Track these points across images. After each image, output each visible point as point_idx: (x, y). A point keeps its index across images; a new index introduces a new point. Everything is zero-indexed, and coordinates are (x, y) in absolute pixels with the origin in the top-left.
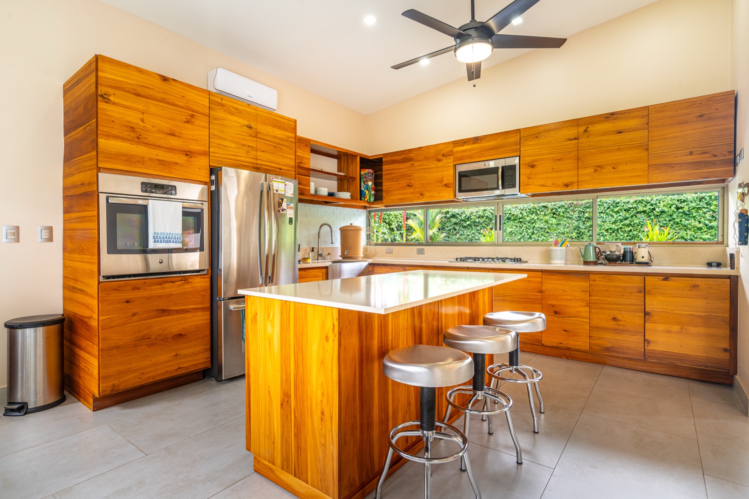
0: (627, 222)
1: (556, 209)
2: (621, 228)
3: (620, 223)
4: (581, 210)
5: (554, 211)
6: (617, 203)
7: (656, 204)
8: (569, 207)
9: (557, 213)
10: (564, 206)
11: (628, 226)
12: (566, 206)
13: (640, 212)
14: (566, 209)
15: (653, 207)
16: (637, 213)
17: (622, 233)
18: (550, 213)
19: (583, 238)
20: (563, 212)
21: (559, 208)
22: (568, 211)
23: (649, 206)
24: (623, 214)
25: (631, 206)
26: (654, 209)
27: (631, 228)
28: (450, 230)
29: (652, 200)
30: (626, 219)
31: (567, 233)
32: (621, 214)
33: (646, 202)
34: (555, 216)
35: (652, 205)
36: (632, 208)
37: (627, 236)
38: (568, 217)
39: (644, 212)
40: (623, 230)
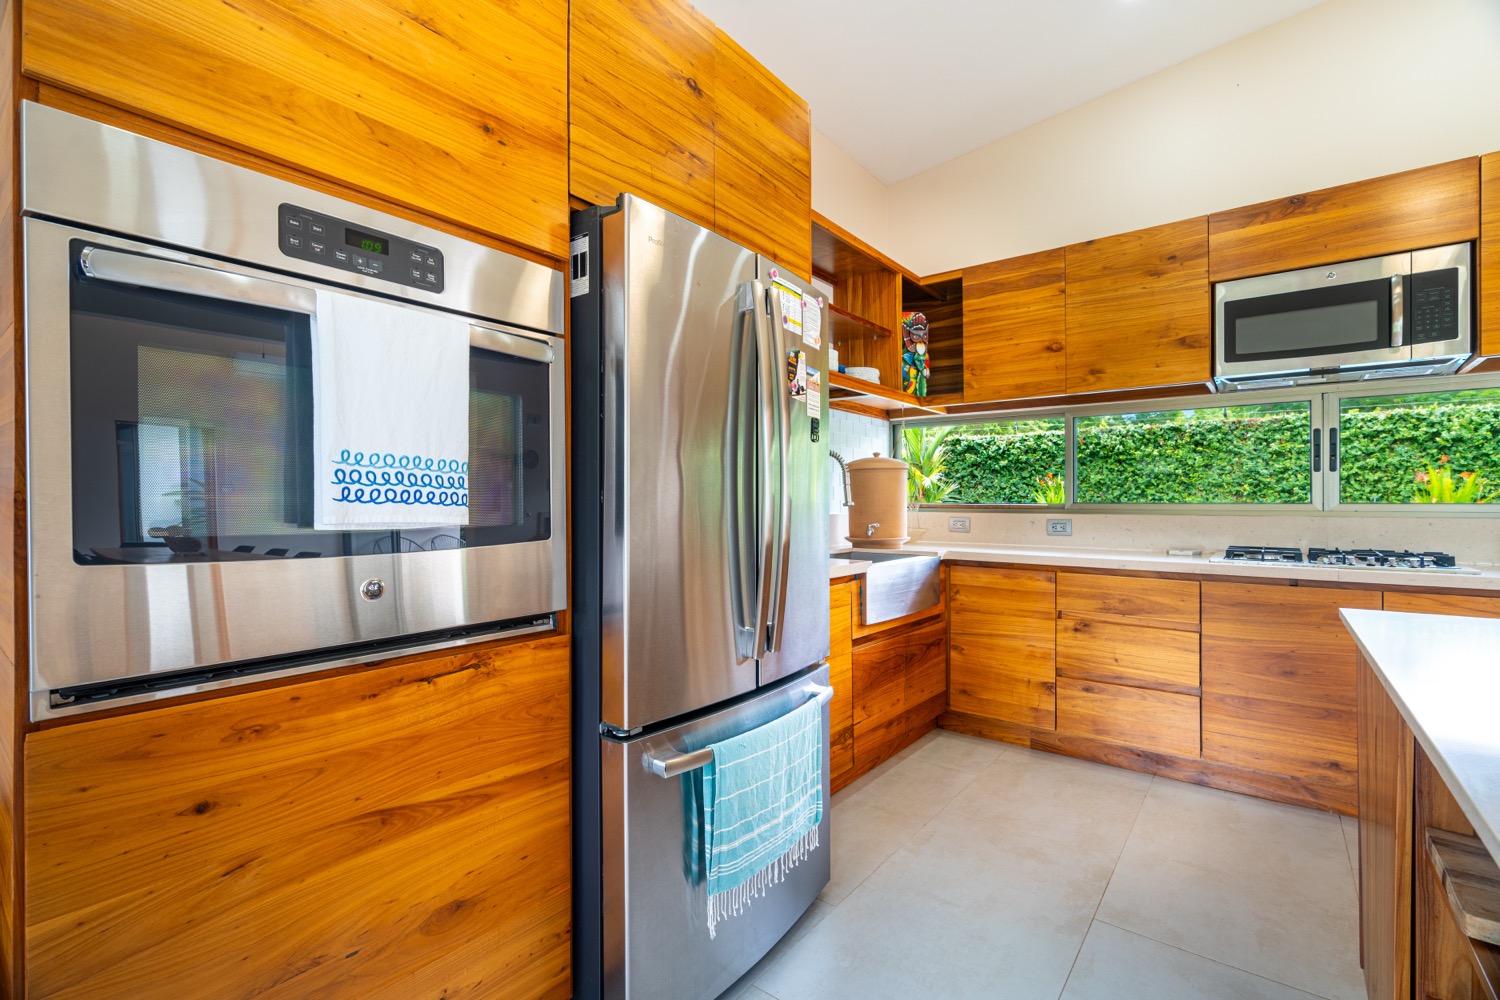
0: (1372, 461)
1: (1203, 434)
2: (1356, 474)
3: (1353, 463)
4: (1261, 436)
5: (1198, 438)
6: (1345, 422)
7: (1441, 423)
8: (1232, 431)
9: (1205, 443)
10: (1220, 428)
11: (1374, 469)
12: (1226, 428)
13: (1402, 441)
14: (1226, 434)
15: (1434, 430)
16: (1395, 442)
17: (1357, 486)
18: (1187, 443)
19: (1264, 496)
20: (1219, 442)
21: (1210, 431)
22: (1230, 437)
23: (1424, 428)
24: (1360, 444)
25: (1381, 428)
26: (1438, 434)
27: (1379, 474)
28: (963, 477)
29: (1431, 414)
30: (1369, 454)
31: (1228, 484)
32: (1356, 444)
33: (1418, 419)
34: (1199, 448)
35: (1432, 425)
36: (1383, 431)
37: (1371, 492)
38: (1230, 451)
39: (1413, 440)
40: (1361, 478)
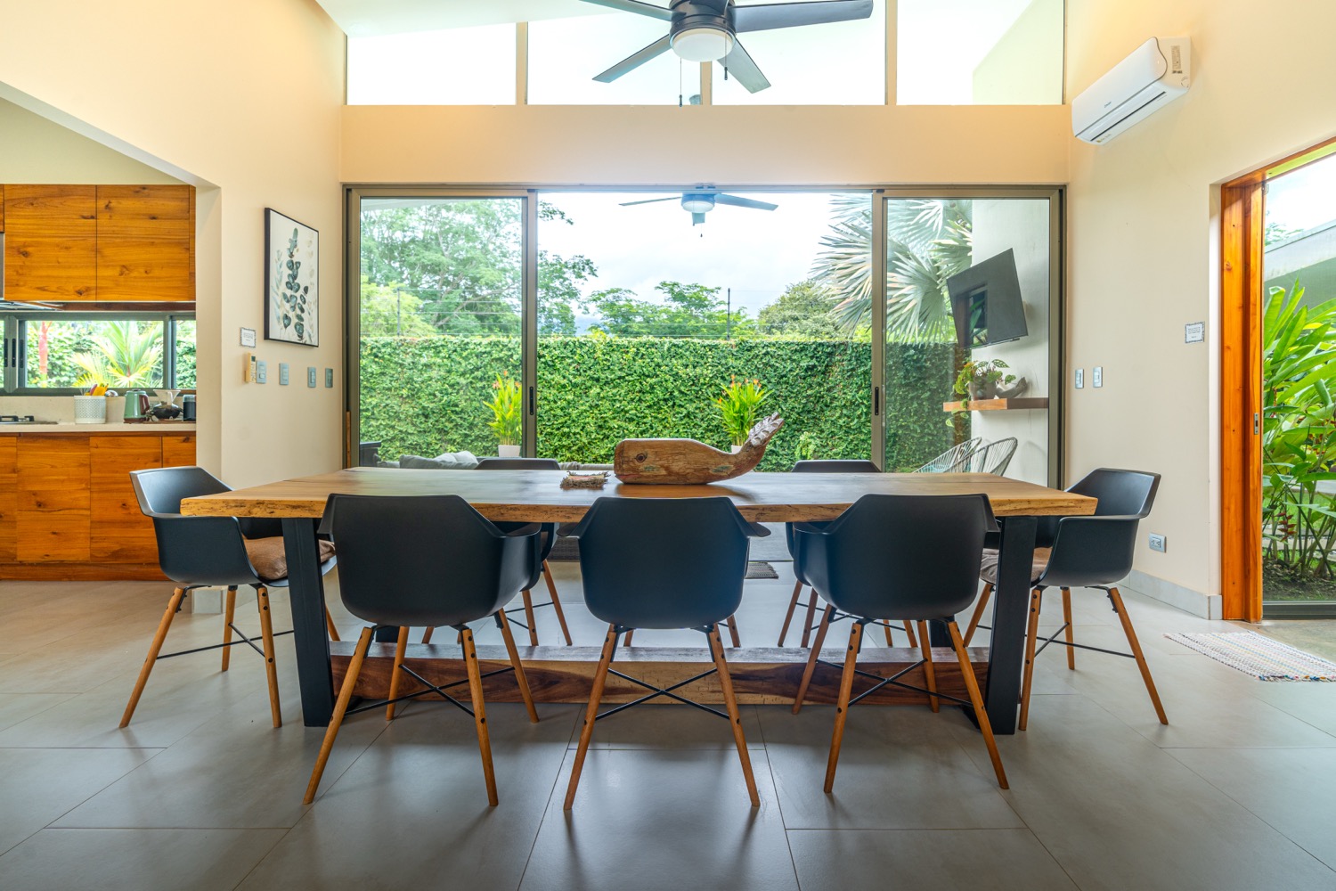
0: (479, 374)
1: (379, 348)
2: (471, 383)
3: (470, 374)
4: (417, 352)
5: (375, 351)
6: (465, 344)
7: (514, 349)
8: (399, 347)
9: (380, 355)
10: (390, 344)
11: (481, 380)
12: (394, 344)
13: (497, 360)
14: (395, 349)
15: (510, 353)
16: (492, 360)
17: (473, 391)
18: (369, 354)
19: (419, 398)
20: (390, 355)
21: (384, 346)
22: (397, 352)
24: (474, 360)
25: (484, 350)
26: (511, 356)
27: (484, 383)
28: (184, 378)
29: (510, 342)
30: (478, 369)
31: (396, 388)
32: (471, 361)
33: (503, 346)
34: (377, 360)
35: (509, 350)
36: (485, 353)
37: (480, 395)
38: (396, 363)
39: (500, 359)
40: (474, 385)
